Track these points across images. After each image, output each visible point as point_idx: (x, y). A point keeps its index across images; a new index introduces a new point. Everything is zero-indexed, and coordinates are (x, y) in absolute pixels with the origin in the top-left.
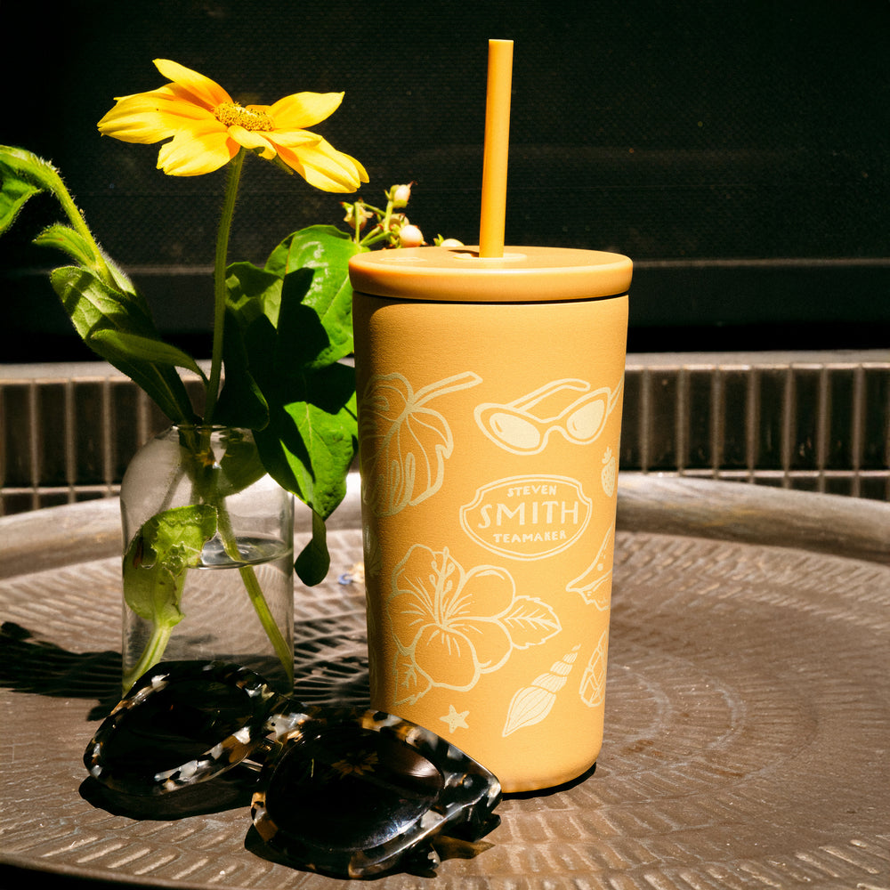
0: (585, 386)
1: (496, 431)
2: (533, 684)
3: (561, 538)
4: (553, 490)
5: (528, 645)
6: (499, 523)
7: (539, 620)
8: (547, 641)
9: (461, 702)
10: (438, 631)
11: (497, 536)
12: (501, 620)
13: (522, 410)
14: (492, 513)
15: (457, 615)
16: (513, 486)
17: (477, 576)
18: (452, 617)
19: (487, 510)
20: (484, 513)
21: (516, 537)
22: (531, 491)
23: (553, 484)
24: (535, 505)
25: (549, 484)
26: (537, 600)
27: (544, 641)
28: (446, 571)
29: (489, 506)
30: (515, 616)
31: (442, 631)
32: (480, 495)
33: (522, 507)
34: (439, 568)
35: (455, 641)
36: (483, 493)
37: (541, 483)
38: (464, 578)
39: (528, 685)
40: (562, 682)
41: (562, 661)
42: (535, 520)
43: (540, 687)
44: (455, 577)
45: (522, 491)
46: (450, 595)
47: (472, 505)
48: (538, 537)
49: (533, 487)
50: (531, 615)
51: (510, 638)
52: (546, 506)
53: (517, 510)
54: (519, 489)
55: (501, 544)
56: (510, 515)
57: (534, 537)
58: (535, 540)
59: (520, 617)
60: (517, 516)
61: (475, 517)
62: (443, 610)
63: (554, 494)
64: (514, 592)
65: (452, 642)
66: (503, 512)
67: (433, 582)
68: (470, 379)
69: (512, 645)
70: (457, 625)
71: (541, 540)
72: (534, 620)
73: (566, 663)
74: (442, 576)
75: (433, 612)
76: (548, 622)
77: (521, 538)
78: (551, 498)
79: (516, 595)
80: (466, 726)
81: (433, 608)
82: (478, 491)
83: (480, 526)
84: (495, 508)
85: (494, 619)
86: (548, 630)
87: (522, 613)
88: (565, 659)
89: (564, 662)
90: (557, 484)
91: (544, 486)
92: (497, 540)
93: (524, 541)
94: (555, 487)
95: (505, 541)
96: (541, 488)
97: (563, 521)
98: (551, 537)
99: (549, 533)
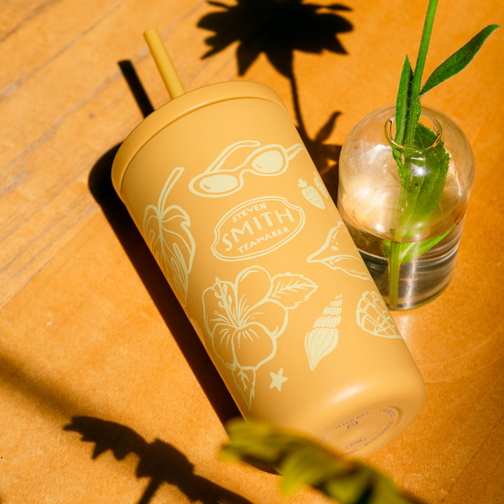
0: (256, 143)
1: (207, 191)
2: (314, 326)
3: (286, 232)
4: (263, 206)
5: (297, 304)
6: (237, 241)
7: (296, 286)
8: (310, 297)
9: (274, 366)
10: (240, 334)
11: (240, 249)
12: (270, 297)
13: (217, 170)
14: (230, 238)
15: (244, 313)
16: (234, 215)
17: (241, 280)
18: (241, 317)
19: (226, 238)
20: (225, 241)
21: (252, 243)
22: (247, 211)
23: (262, 203)
24: (255, 219)
25: (258, 204)
26: (288, 274)
27: (307, 297)
28: (224, 292)
29: (226, 235)
30: (278, 290)
31: (241, 331)
32: (217, 232)
33: (246, 224)
34: (220, 294)
35: (251, 331)
36: (218, 230)
37: (253, 205)
38: (235, 288)
39: (311, 329)
40: (338, 320)
41: (330, 306)
42: (260, 228)
43: (320, 327)
44: (230, 292)
45: (241, 215)
46: (233, 305)
47: (216, 242)
48: (267, 236)
49: (248, 209)
50: (289, 284)
51: (282, 306)
52: (263, 217)
53: (244, 228)
54: (238, 215)
55: (245, 252)
56: (241, 232)
57: (265, 238)
58: (267, 239)
59: (282, 289)
60: (246, 230)
61: (221, 247)
62: (235, 318)
63: (265, 208)
64: (269, 276)
65: (249, 332)
66: (235, 233)
67: (221, 306)
68: (178, 172)
69: (286, 309)
70: (246, 320)
71: (271, 237)
72: (292, 287)
73: (334, 307)
74: (223, 297)
75: (231, 324)
76: (304, 285)
77: (256, 242)
78: (264, 211)
79: (272, 278)
80: (285, 379)
81: (230, 321)
82: (215, 231)
83: (227, 250)
84: (230, 234)
85: (266, 300)
86: (307, 289)
87: (281, 286)
88: (333, 305)
89: (332, 307)
90: (264, 202)
91: (255, 206)
92: (242, 251)
93: (259, 243)
94: (264, 204)
95: (247, 249)
96: (254, 208)
97: (281, 222)
98: (277, 233)
99: (274, 232)
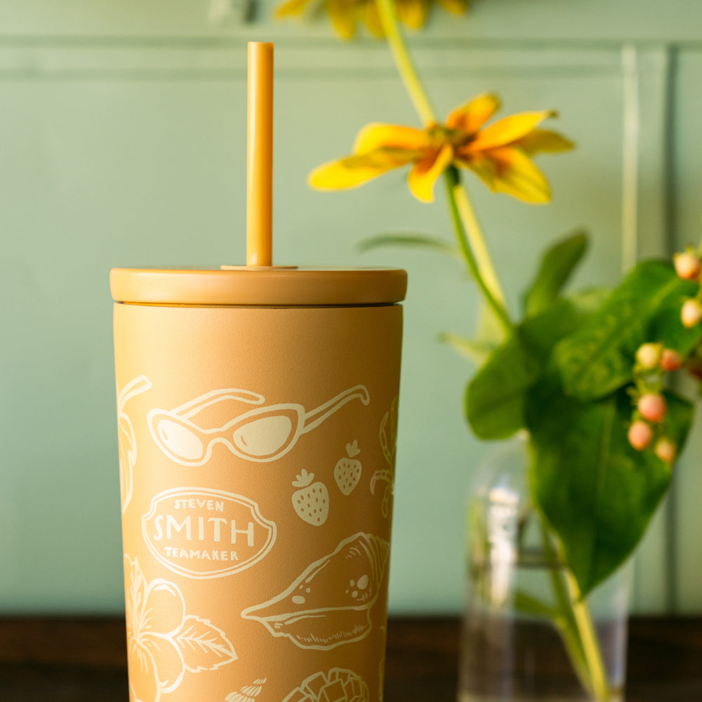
0: (257, 399)
1: (164, 439)
3: (232, 559)
4: (220, 507)
5: (199, 669)
6: (169, 535)
7: (210, 643)
8: (220, 667)
12: (174, 638)
13: (184, 419)
16: (179, 498)
17: (155, 590)
19: (160, 521)
20: (157, 524)
21: (183, 553)
22: (196, 503)
24: (201, 520)
25: (215, 499)
26: (207, 622)
27: (216, 667)
28: (137, 582)
29: (161, 517)
30: (186, 636)
32: (154, 504)
33: (188, 521)
36: (156, 503)
37: (206, 498)
38: (147, 591)
41: (241, 693)
42: (201, 536)
45: (187, 504)
46: (140, 608)
47: (149, 515)
48: (205, 554)
49: (198, 501)
50: (202, 637)
51: (182, 659)
52: (213, 523)
54: (184, 501)
55: (172, 558)
56: (178, 528)
57: (201, 554)
58: (203, 558)
59: (190, 638)
60: (184, 529)
61: (151, 528)
62: (137, 622)
63: (222, 511)
64: (184, 611)
66: (171, 523)
68: (144, 382)
69: (185, 666)
70: (145, 640)
71: (209, 558)
72: (205, 642)
73: (245, 695)
76: (220, 648)
77: (189, 553)
78: (217, 514)
79: (186, 615)
82: (152, 500)
83: (155, 537)
84: (166, 520)
85: (168, 637)
86: (220, 656)
87: (192, 633)
88: (244, 692)
89: (243, 694)
90: (224, 500)
91: (209, 502)
92: (168, 554)
93: (191, 557)
94: (222, 503)
95: (175, 556)
96: (206, 503)
97: (234, 541)
98: (220, 557)
99: (217, 552)
